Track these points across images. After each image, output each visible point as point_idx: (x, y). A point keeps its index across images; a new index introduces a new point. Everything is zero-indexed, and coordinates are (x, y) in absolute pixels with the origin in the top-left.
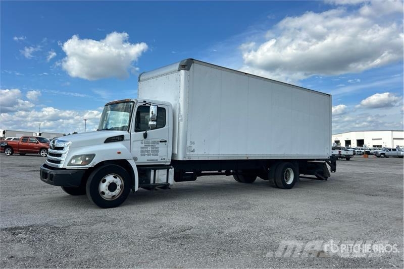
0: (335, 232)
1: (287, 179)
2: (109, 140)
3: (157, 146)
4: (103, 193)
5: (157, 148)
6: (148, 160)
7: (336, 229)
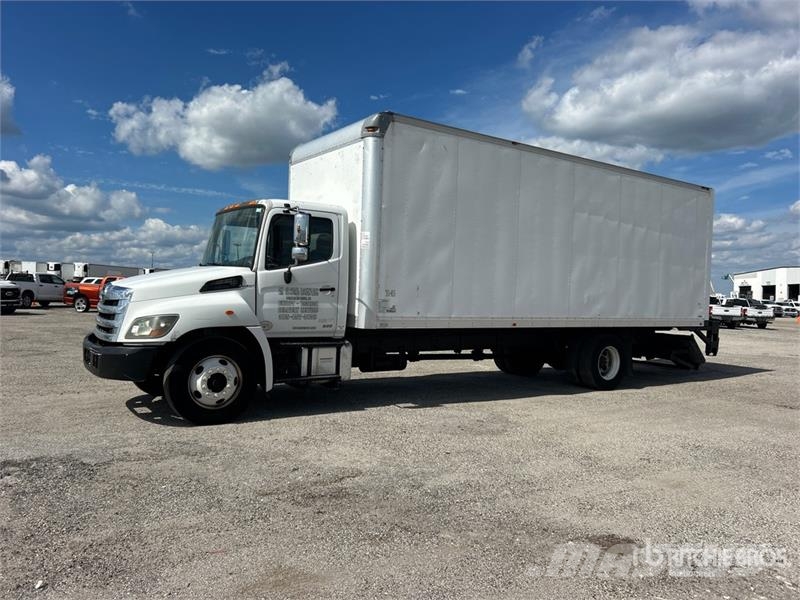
0: (674, 491)
1: (605, 368)
2: (211, 287)
3: (314, 298)
4: (198, 394)
5: (315, 303)
6: (295, 328)
7: (679, 485)
